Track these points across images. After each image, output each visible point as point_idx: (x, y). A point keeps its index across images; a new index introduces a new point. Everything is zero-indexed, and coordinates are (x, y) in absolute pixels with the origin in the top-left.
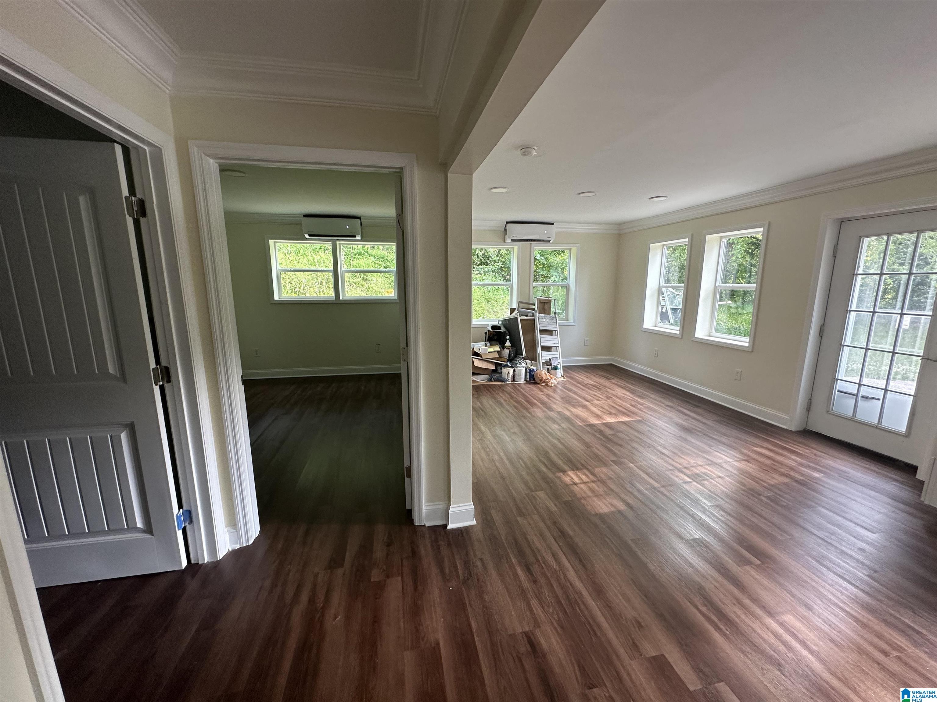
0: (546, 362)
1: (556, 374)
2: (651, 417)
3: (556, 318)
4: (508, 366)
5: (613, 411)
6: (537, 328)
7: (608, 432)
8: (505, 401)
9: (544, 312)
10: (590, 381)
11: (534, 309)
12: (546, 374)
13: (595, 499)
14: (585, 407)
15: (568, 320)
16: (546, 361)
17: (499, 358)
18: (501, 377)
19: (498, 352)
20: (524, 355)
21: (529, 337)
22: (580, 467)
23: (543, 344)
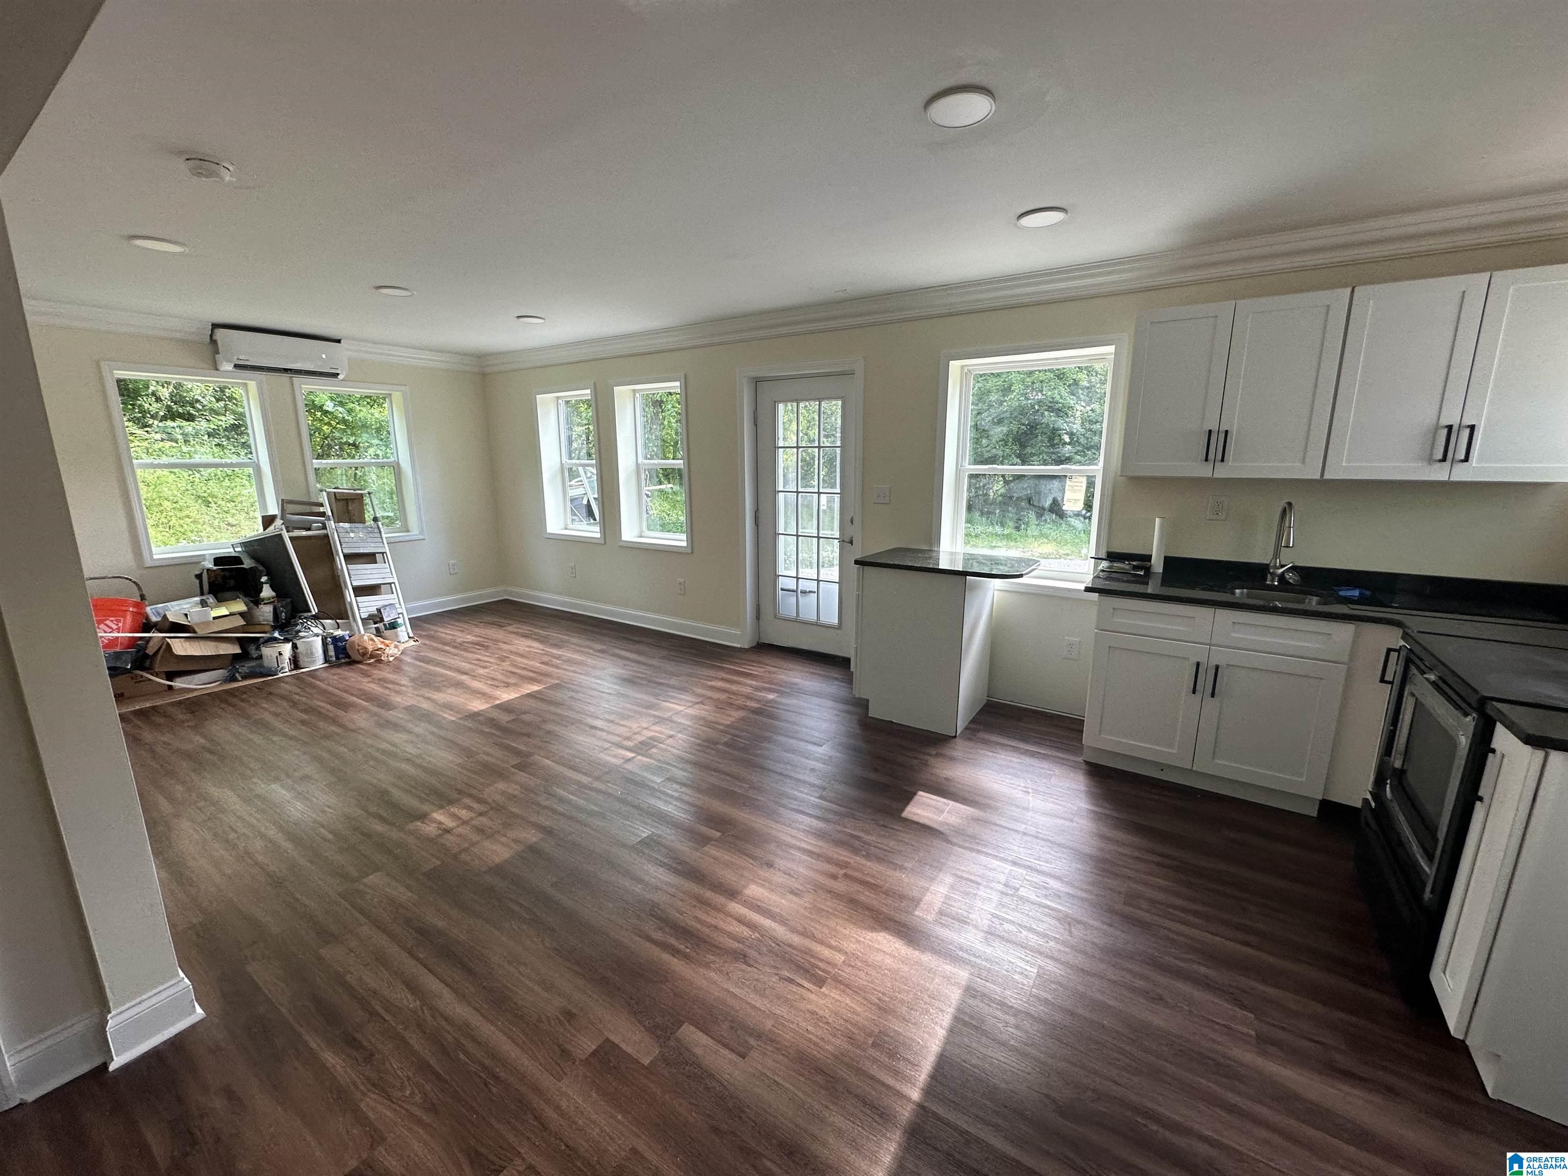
0: (371, 617)
1: (397, 636)
2: (574, 674)
3: (379, 528)
4: (275, 639)
5: (512, 680)
6: (337, 551)
7: (504, 718)
8: (276, 715)
9: (350, 519)
10: (469, 637)
11: (323, 514)
12: (372, 640)
13: (487, 844)
14: (459, 685)
15: (408, 531)
16: (370, 615)
17: (246, 628)
18: (262, 666)
19: (241, 614)
20: (314, 610)
21: (321, 572)
22: (455, 795)
23: (355, 583)
